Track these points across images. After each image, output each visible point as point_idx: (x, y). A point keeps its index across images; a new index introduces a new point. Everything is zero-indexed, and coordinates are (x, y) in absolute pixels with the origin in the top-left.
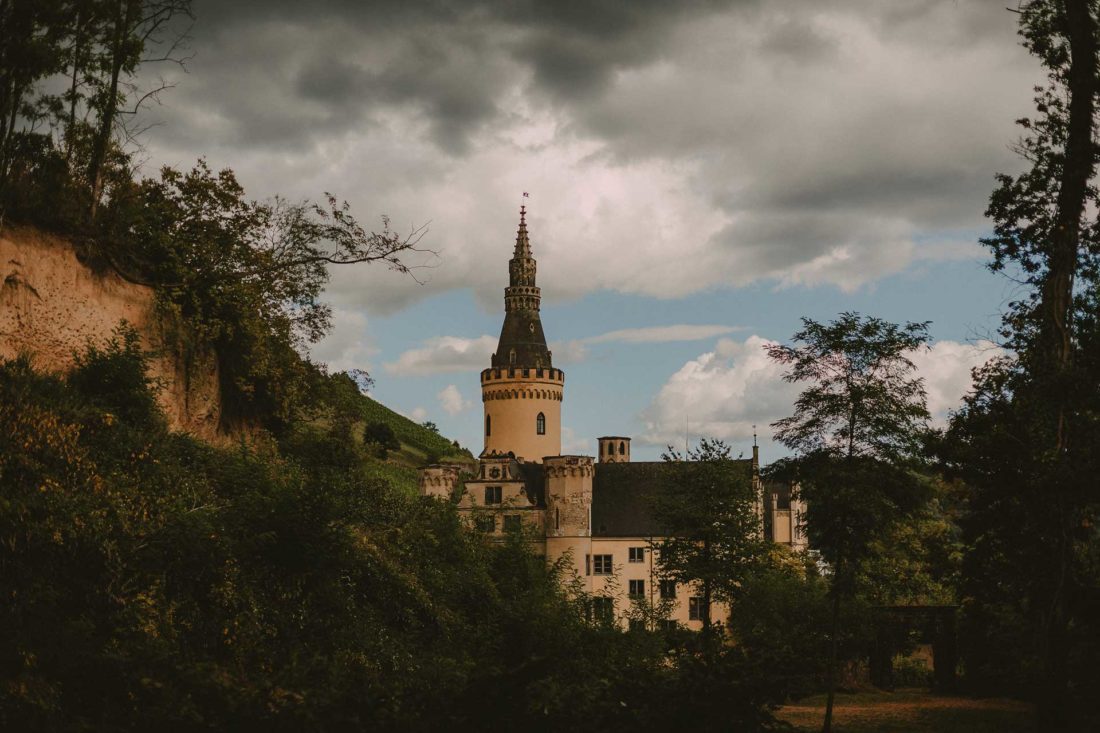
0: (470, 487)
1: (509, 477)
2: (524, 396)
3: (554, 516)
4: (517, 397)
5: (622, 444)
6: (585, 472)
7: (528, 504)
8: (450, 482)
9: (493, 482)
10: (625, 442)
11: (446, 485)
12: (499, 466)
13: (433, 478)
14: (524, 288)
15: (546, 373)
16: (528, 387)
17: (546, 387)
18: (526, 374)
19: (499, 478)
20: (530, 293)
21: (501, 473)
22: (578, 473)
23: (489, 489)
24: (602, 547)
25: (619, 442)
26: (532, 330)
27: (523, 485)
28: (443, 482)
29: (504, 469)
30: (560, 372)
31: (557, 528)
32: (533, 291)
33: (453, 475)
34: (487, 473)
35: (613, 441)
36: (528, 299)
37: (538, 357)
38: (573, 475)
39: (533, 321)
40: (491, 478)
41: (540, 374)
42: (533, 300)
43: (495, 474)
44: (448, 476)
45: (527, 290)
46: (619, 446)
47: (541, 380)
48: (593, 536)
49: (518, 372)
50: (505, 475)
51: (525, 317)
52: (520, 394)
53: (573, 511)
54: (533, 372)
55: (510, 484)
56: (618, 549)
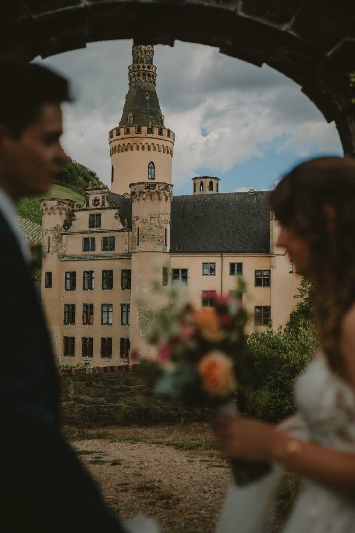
0: (77, 214)
1: (107, 205)
2: (138, 149)
3: (136, 234)
4: (132, 149)
5: (211, 183)
6: (163, 197)
7: (121, 227)
8: (64, 212)
9: (95, 209)
10: (215, 182)
11: (61, 214)
12: (100, 197)
13: (49, 208)
14: (141, 65)
15: (156, 131)
16: (140, 142)
17: (156, 142)
18: (139, 131)
19: (99, 207)
20: (146, 69)
21: (100, 202)
22: (156, 197)
23: (92, 215)
24: (180, 262)
25: (208, 181)
26: (147, 98)
27: (116, 211)
28: (57, 212)
29: (103, 198)
30: (169, 131)
31: (138, 244)
32: (149, 67)
33: (66, 206)
34: (91, 202)
35: (203, 180)
36: (144, 74)
37: (151, 119)
38: (151, 199)
39: (149, 91)
40: (93, 207)
41: (150, 131)
42: (149, 75)
43: (97, 203)
44: (61, 207)
45: (144, 67)
46: (208, 184)
47: (151, 135)
48: (170, 252)
49: (132, 129)
50: (103, 203)
51: (142, 88)
52: (135, 147)
53: (150, 229)
54: (144, 129)
55: (108, 210)
56: (193, 264)
